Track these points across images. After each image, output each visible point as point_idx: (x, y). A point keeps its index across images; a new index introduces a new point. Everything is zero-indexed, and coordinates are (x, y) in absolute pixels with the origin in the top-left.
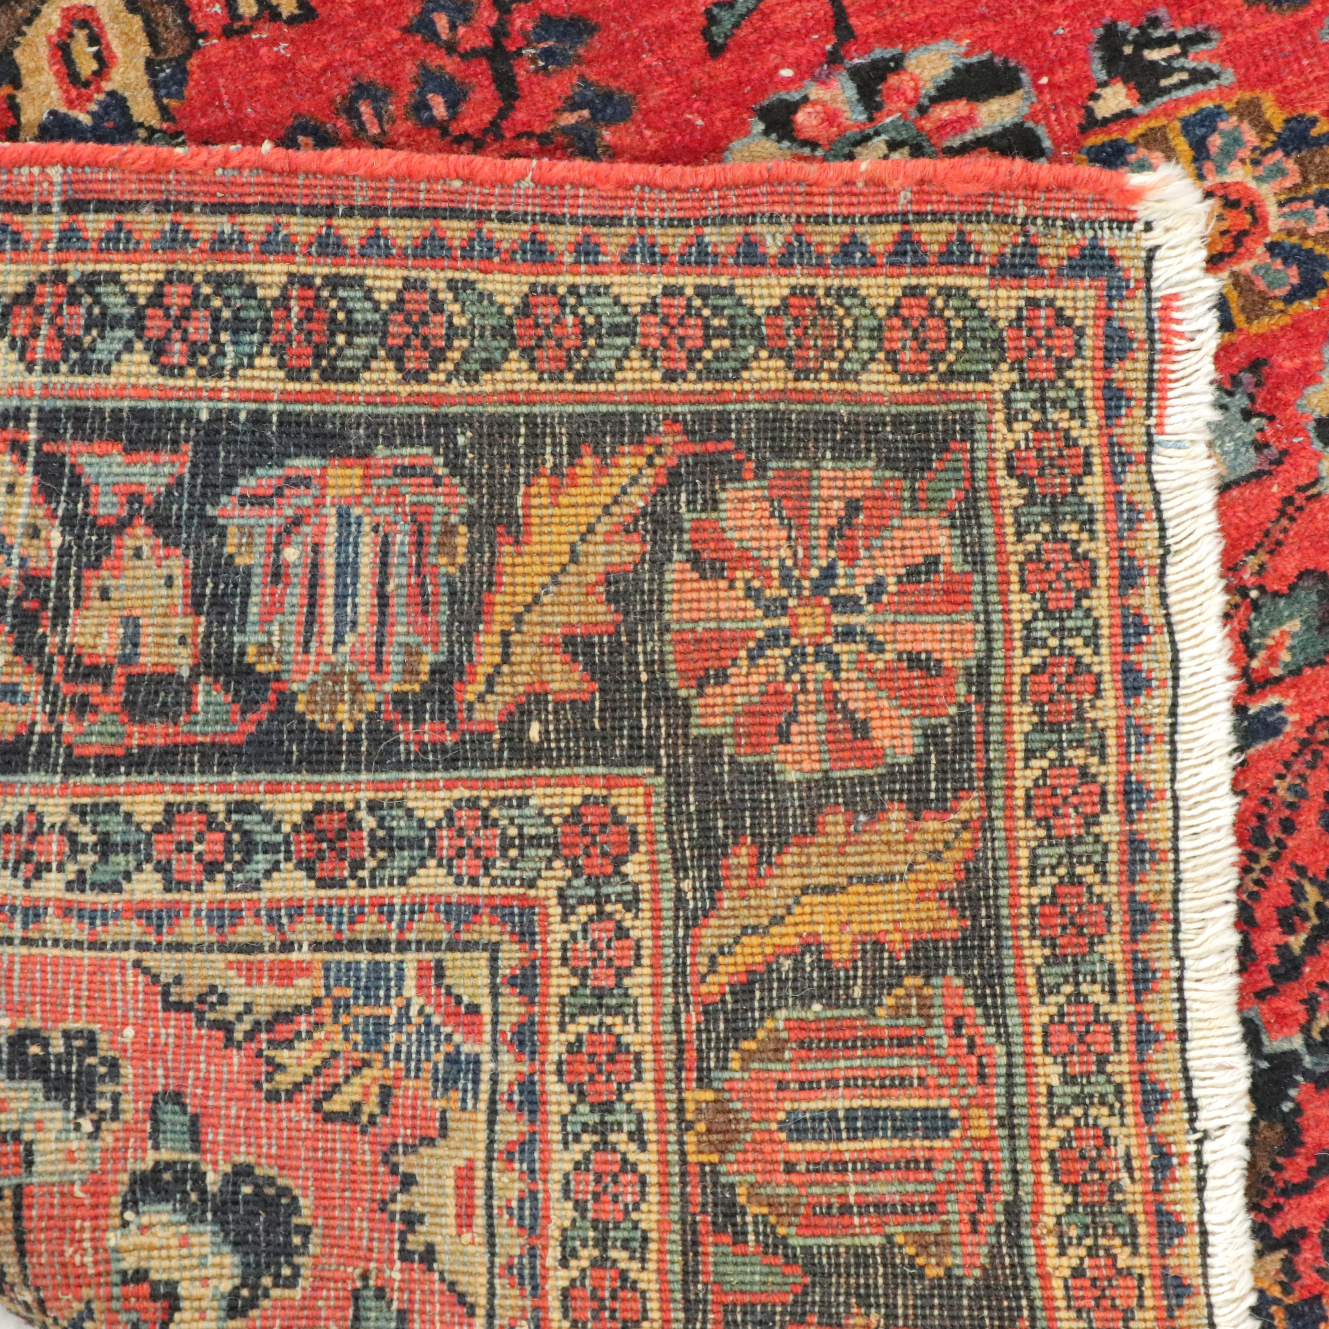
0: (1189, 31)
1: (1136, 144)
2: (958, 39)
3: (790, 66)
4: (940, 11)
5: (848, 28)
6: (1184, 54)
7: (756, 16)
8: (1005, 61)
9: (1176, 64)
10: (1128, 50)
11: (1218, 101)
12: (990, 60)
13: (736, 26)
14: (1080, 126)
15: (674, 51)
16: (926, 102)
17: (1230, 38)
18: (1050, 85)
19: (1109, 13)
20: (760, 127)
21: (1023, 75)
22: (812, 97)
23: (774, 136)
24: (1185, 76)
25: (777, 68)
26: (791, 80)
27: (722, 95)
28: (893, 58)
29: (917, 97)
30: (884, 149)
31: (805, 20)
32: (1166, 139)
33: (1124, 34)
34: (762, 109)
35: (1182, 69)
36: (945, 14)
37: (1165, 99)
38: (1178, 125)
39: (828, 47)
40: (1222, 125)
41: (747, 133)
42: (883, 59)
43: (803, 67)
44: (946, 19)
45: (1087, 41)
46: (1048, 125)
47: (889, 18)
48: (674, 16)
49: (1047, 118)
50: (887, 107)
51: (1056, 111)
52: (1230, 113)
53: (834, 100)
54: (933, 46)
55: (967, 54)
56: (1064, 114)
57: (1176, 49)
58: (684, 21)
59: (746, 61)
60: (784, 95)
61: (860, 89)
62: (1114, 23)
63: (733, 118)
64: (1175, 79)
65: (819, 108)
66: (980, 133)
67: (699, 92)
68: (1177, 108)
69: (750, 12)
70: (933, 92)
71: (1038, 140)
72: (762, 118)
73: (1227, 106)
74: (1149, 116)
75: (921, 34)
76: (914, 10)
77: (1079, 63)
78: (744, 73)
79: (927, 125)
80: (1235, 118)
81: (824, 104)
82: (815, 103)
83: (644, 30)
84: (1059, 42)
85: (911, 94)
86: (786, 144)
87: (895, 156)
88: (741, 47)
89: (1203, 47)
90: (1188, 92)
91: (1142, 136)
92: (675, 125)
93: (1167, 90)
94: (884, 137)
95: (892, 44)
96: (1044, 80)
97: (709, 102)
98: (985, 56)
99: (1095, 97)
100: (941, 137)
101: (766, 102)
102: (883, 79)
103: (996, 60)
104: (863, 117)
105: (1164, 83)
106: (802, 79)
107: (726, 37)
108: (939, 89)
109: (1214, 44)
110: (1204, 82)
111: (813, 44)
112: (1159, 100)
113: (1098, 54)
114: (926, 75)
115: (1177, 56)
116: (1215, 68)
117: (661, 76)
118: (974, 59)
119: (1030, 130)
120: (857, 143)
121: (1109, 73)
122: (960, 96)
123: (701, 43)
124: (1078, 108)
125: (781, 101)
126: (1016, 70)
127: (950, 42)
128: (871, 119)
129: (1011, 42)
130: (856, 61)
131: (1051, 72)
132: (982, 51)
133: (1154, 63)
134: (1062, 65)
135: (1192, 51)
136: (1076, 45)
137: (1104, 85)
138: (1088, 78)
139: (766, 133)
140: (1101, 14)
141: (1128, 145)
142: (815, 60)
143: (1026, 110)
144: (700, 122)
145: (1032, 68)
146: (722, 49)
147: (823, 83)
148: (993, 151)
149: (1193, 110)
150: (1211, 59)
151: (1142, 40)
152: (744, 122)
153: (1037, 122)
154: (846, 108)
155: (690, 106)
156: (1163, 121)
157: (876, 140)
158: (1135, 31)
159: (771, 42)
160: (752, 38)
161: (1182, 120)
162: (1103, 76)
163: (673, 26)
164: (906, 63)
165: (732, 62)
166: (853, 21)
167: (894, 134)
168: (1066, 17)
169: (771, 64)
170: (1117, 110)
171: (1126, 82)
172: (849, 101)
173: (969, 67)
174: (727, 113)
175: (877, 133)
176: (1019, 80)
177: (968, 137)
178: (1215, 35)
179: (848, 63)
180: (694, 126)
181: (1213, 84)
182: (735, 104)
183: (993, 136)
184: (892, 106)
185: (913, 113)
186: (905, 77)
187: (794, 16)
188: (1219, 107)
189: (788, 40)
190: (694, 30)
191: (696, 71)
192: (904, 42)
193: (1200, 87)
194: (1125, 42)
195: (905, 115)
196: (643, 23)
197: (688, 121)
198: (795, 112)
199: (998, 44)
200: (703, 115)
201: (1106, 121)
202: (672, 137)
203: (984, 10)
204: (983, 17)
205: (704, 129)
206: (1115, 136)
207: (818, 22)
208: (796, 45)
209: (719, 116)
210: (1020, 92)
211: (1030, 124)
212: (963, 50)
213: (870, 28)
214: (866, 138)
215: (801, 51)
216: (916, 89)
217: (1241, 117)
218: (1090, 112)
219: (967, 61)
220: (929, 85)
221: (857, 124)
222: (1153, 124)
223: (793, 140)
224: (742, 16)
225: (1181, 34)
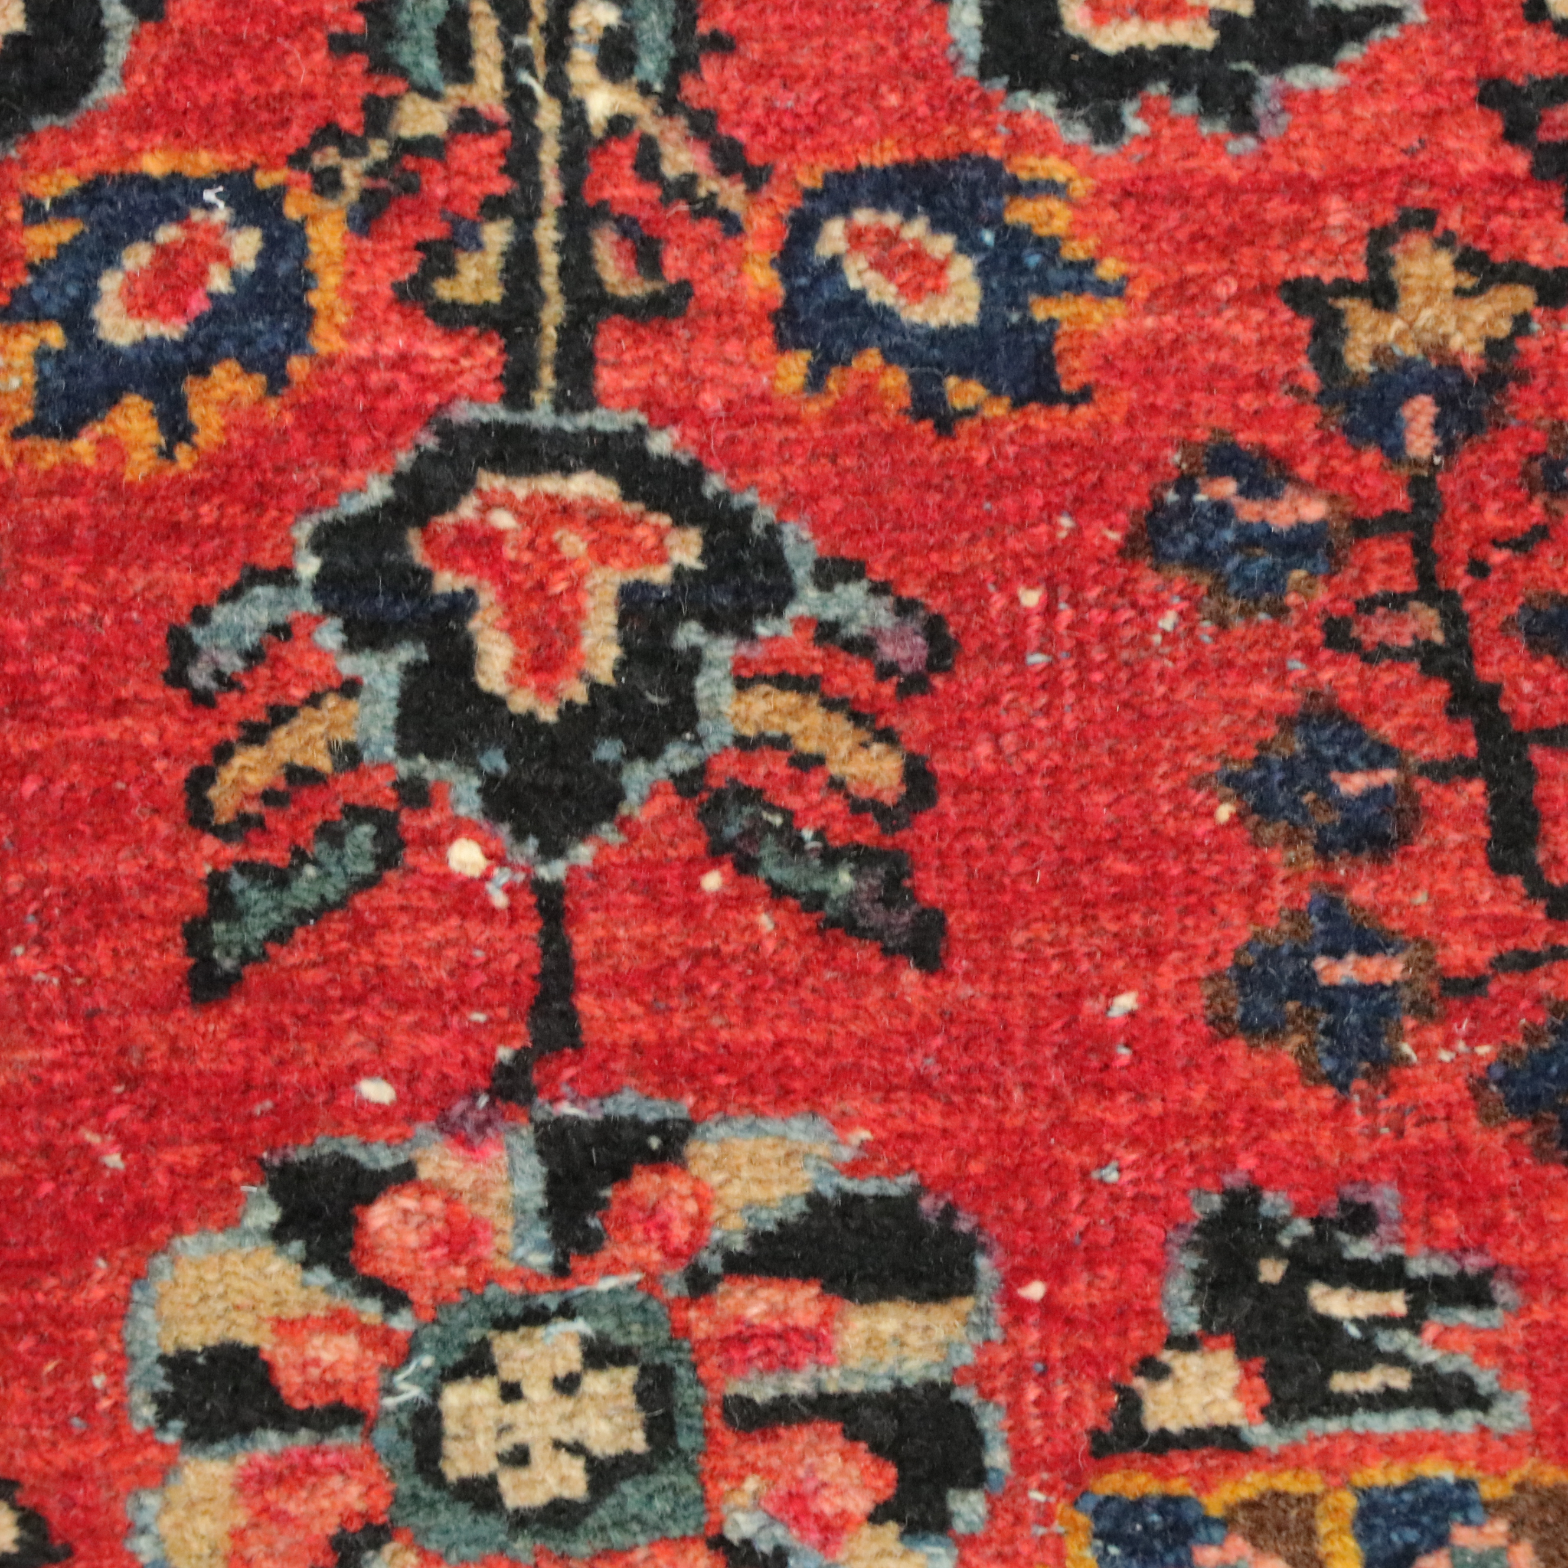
0: (1442, 1266)
1: (1227, 1523)
2: (843, 1123)
3: (391, 1076)
4: (817, 1038)
5: (570, 1016)
6: (1413, 1322)
7: (337, 925)
8: (949, 1214)
9: (1385, 1341)
10: (1271, 1271)
11: (1469, 1471)
12: (911, 1199)
13: (280, 935)
14: (1096, 1434)
15: (101, 954)
16: (714, 1264)
17: (1541, 1313)
18: (1048, 1307)
19: (1247, 1162)
20: (268, 1214)
21: (982, 1263)
22: (425, 1172)
23: (297, 1247)
24: (1400, 1380)
25: (356, 1072)
26: (383, 1114)
27: (193, 1104)
28: (660, 1127)
29: (694, 1244)
30: (571, 1358)
31: (464, 966)
32: (1311, 1532)
33: (1274, 1227)
34: (286, 1167)
35: (1399, 1359)
36: (824, 1051)
37: (1334, 1426)
38: (1350, 1502)
39: (504, 1053)
40: (1463, 1536)
41: (230, 1223)
42: (636, 1122)
43: (424, 1089)
44: (825, 1065)
45: (1170, 1218)
46: (1014, 1409)
47: (682, 1022)
48: (127, 867)
49: (1016, 1389)
50: (612, 1250)
51: (1044, 1378)
52: (1494, 1508)
53: (483, 1197)
54: (773, 1125)
55: (854, 1169)
56: (1062, 1393)
57: (1397, 1303)
58: (148, 888)
59: (276, 1033)
60: (353, 1147)
61: (554, 1186)
62: (1254, 1194)
63: (203, 1173)
64: (1372, 1381)
65: (435, 1204)
66: (834, 1382)
67: (134, 1080)
68: (1358, 1458)
69: (324, 908)
70: (739, 1244)
71: (976, 1440)
72: (277, 1193)
73: (1490, 1489)
74: (1280, 1460)
75: (749, 1085)
76: (749, 1016)
77: (1137, 1271)
78: (265, 1063)
79: (702, 1326)
80: (1501, 1526)
81: (451, 1199)
82: (426, 1190)
83: (36, 883)
84: (1099, 1203)
85: (680, 1233)
86: (322, 1276)
87: (596, 1383)
88: (279, 993)
89: (1467, 1316)
90: (1400, 1422)
91: (1250, 1505)
92: (47, 1149)
93: (1345, 1405)
94: (580, 1326)
95: (668, 1088)
96: (1035, 1291)
97: (154, 1112)
98: (898, 1186)
99: (1157, 1371)
100: (729, 1367)
101: (299, 1154)
102: (621, 1174)
103: (926, 1204)
104: (541, 1260)
105: (1342, 1382)
106: (413, 1117)
107: (246, 958)
108: (757, 1238)
109: (1494, 1318)
110: (1446, 1409)
111: (467, 1034)
112: (1316, 1425)
113: (1191, 1260)
114: (734, 1194)
115: (1389, 1322)
116: (1486, 1379)
117: (47, 1013)
118: (869, 1187)
119: (964, 1409)
120: (506, 1324)
121: (1205, 1320)
122: (806, 1276)
123: (176, 956)
124: (1104, 1386)
125: (344, 1163)
126: (970, 1245)
127: (822, 1124)
128: (561, 1270)
129: (976, 1167)
130: (566, 1109)
131: (1057, 1275)
132: (894, 1170)
133: (1330, 1325)
134: (1092, 1264)
135: (1436, 1321)
136: (1141, 1220)
137: (1188, 1344)
138: (1148, 1315)
139: (279, 1234)
140: (1228, 1158)
141: (1207, 1521)
142: (459, 1076)
143: (967, 1356)
144: (114, 1160)
145: (1012, 1249)
146: (231, 983)
147: (465, 1143)
148: (853, 1438)
149: (1397, 1476)
150: (1482, 1350)
151: (1316, 1255)
152: (229, 1191)
153: (988, 1395)
154: (506, 1223)
155: (100, 1113)
156: (1310, 1482)
157: (560, 1328)
158: (1303, 1227)
159: (359, 1001)
160: (311, 977)
161: (1364, 1493)
162: (1188, 1321)
163: (114, 893)
164: (692, 1148)
165: (243, 1028)
166: (586, 1003)
167: (609, 1324)
168: (1136, 1141)
169: (341, 1059)
170: (1201, 1421)
171: (1244, 1351)
172: (517, 1208)
173: (851, 1202)
174: (192, 1155)
175: (567, 1311)
176: (971, 1271)
177: (799, 1385)
178: (1504, 1292)
179: (542, 1109)
180: (96, 1165)
181: (1466, 1421)
182: (220, 1136)
183: (865, 1399)
184: (625, 1253)
185: (674, 1285)
186: (680, 1186)
187: (437, 951)
188: (1464, 1485)
189: (405, 1006)
190: (165, 919)
191: (141, 1025)
192: (702, 1096)
193: (1432, 1420)
194: (1272, 1248)
195: (651, 1282)
196: (42, 866)
197: (85, 1148)
198: (369, 1200)
199: (941, 1164)
200: (128, 1143)
201: (1164, 1441)
202: (30, 1180)
203: (931, 1065)
204: (921, 1084)
205: (123, 1180)
206: (1178, 1486)
207: (497, 982)
208: (420, 1025)
209: (169, 1157)
210: (966, 1304)
211: (967, 1394)
212: (846, 1154)
213: (624, 1033)
214: (537, 1317)
215: (431, 1044)
216: (699, 1223)
217: (1517, 1525)
218: (1132, 1404)
219: (851, 1185)
220: (735, 1222)
221: (526, 1277)
222: (1287, 1482)
223: (342, 1269)
224: (301, 915)
225: (1418, 1267)
